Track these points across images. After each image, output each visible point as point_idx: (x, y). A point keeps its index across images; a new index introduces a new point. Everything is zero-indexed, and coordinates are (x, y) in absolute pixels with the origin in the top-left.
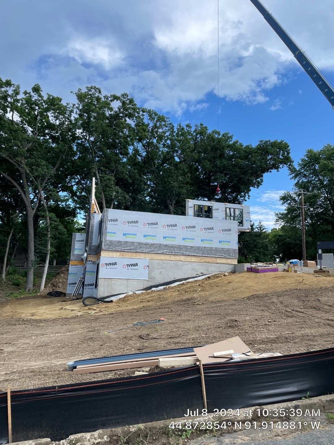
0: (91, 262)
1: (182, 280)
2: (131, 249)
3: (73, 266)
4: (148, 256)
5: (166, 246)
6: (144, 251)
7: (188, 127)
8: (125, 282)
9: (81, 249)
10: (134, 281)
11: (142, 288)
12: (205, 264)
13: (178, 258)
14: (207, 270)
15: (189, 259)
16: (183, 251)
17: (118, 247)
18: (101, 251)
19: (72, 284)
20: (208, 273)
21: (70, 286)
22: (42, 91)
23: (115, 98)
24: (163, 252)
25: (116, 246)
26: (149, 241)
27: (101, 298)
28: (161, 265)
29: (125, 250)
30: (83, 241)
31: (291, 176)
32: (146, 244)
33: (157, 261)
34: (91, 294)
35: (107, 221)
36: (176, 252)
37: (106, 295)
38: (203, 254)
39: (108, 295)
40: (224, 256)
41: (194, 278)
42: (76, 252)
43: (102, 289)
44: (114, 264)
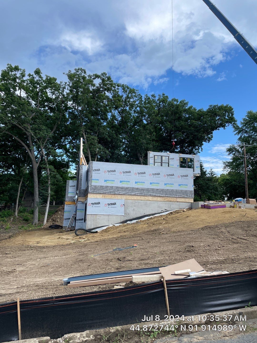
0: (81, 202)
1: (150, 215)
2: (110, 192)
3: (68, 206)
4: (124, 197)
5: (137, 189)
6: (121, 194)
7: (153, 97)
8: (107, 217)
9: (73, 192)
10: (114, 217)
11: (120, 222)
12: (168, 202)
13: (147, 198)
14: (170, 207)
15: (155, 199)
16: (150, 193)
17: (101, 190)
18: (88, 194)
19: (67, 219)
20: (171, 209)
21: (66, 220)
22: (42, 73)
23: (97, 76)
24: (135, 194)
25: (99, 190)
26: (125, 185)
27: (88, 230)
28: (134, 204)
29: (106, 192)
30: (75, 186)
31: (235, 132)
32: (122, 188)
33: (131, 201)
34: (81, 226)
35: (92, 171)
36: (145, 193)
37: (92, 227)
38: (166, 195)
39: (94, 227)
40: (183, 196)
41: (159, 213)
42: (69, 195)
43: (89, 223)
44: (98, 203)
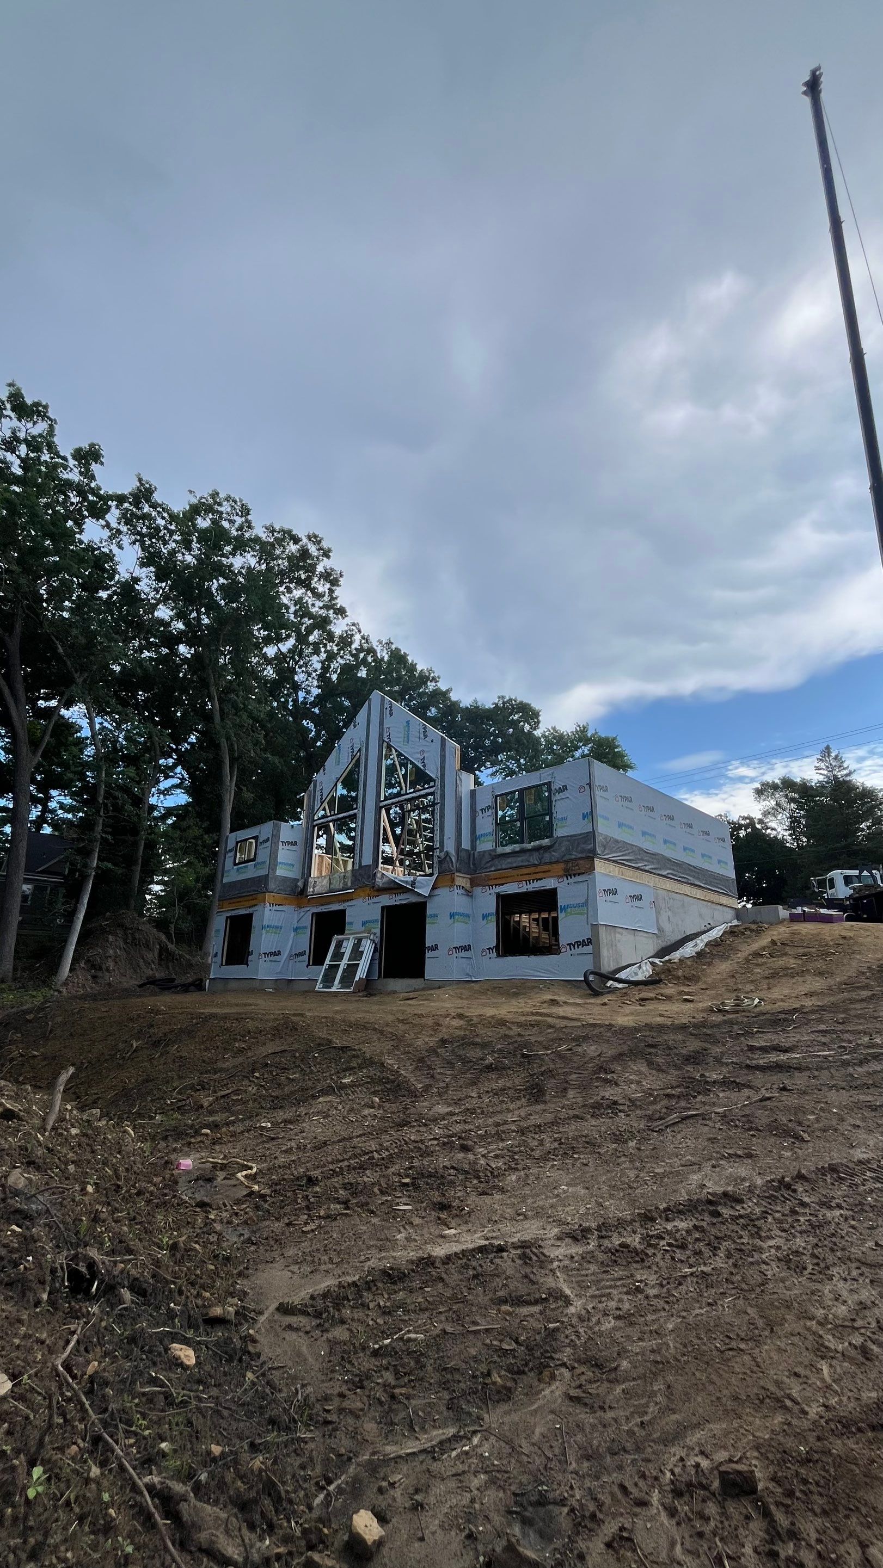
0: (463, 891)
2: (630, 861)
4: (653, 881)
5: (668, 860)
6: (647, 868)
9: (291, 864)
10: (642, 936)
13: (682, 888)
14: (713, 917)
15: (694, 892)
16: (686, 874)
17: (613, 852)
20: (715, 924)
24: (666, 874)
25: (610, 850)
28: (668, 902)
30: (296, 843)
32: (646, 853)
33: (663, 893)
35: (595, 788)
36: (680, 875)
37: (613, 967)
38: (706, 884)
39: (618, 965)
40: (725, 891)
41: (704, 932)
42: (280, 872)
43: (605, 952)
44: (614, 892)
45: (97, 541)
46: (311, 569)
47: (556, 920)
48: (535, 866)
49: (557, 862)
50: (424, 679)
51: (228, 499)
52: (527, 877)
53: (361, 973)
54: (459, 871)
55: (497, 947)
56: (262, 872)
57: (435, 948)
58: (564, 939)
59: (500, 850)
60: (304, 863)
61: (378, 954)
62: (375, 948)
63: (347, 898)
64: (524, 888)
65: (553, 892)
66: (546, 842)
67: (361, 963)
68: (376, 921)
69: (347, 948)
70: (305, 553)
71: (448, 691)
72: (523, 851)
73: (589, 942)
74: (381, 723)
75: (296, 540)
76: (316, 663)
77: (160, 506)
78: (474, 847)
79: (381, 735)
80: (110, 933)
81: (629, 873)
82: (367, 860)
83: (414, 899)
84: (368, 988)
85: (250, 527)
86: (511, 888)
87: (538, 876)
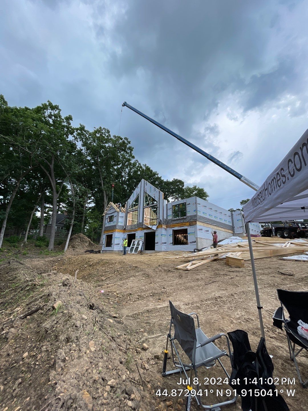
0: (164, 229)
2: (206, 222)
3: (118, 233)
5: (216, 221)
9: (122, 222)
16: (220, 225)
17: (202, 220)
19: (117, 244)
24: (215, 225)
32: (210, 220)
35: (197, 204)
37: (201, 248)
42: (119, 224)
43: (199, 244)
44: (202, 230)
45: (72, 140)
46: (126, 147)
47: (187, 236)
48: (182, 223)
49: (188, 222)
50: (155, 174)
51: (104, 129)
52: (180, 226)
53: (139, 249)
54: (163, 224)
55: (173, 243)
56: (115, 224)
57: (157, 243)
58: (189, 241)
59: (173, 219)
60: (125, 222)
61: (143, 244)
62: (143, 243)
63: (136, 230)
64: (179, 228)
65: (187, 229)
66: (185, 217)
67: (139, 246)
68: (143, 236)
69: (136, 243)
70: (124, 142)
71: (161, 177)
72: (179, 219)
73: (195, 242)
74: (144, 187)
75: (121, 139)
76: (127, 170)
77: (87, 131)
78: (167, 218)
79: (144, 190)
80: (77, 239)
81: (205, 225)
82: (141, 221)
83: (152, 231)
84: (141, 252)
85: (110, 136)
86: (176, 228)
87: (183, 225)
